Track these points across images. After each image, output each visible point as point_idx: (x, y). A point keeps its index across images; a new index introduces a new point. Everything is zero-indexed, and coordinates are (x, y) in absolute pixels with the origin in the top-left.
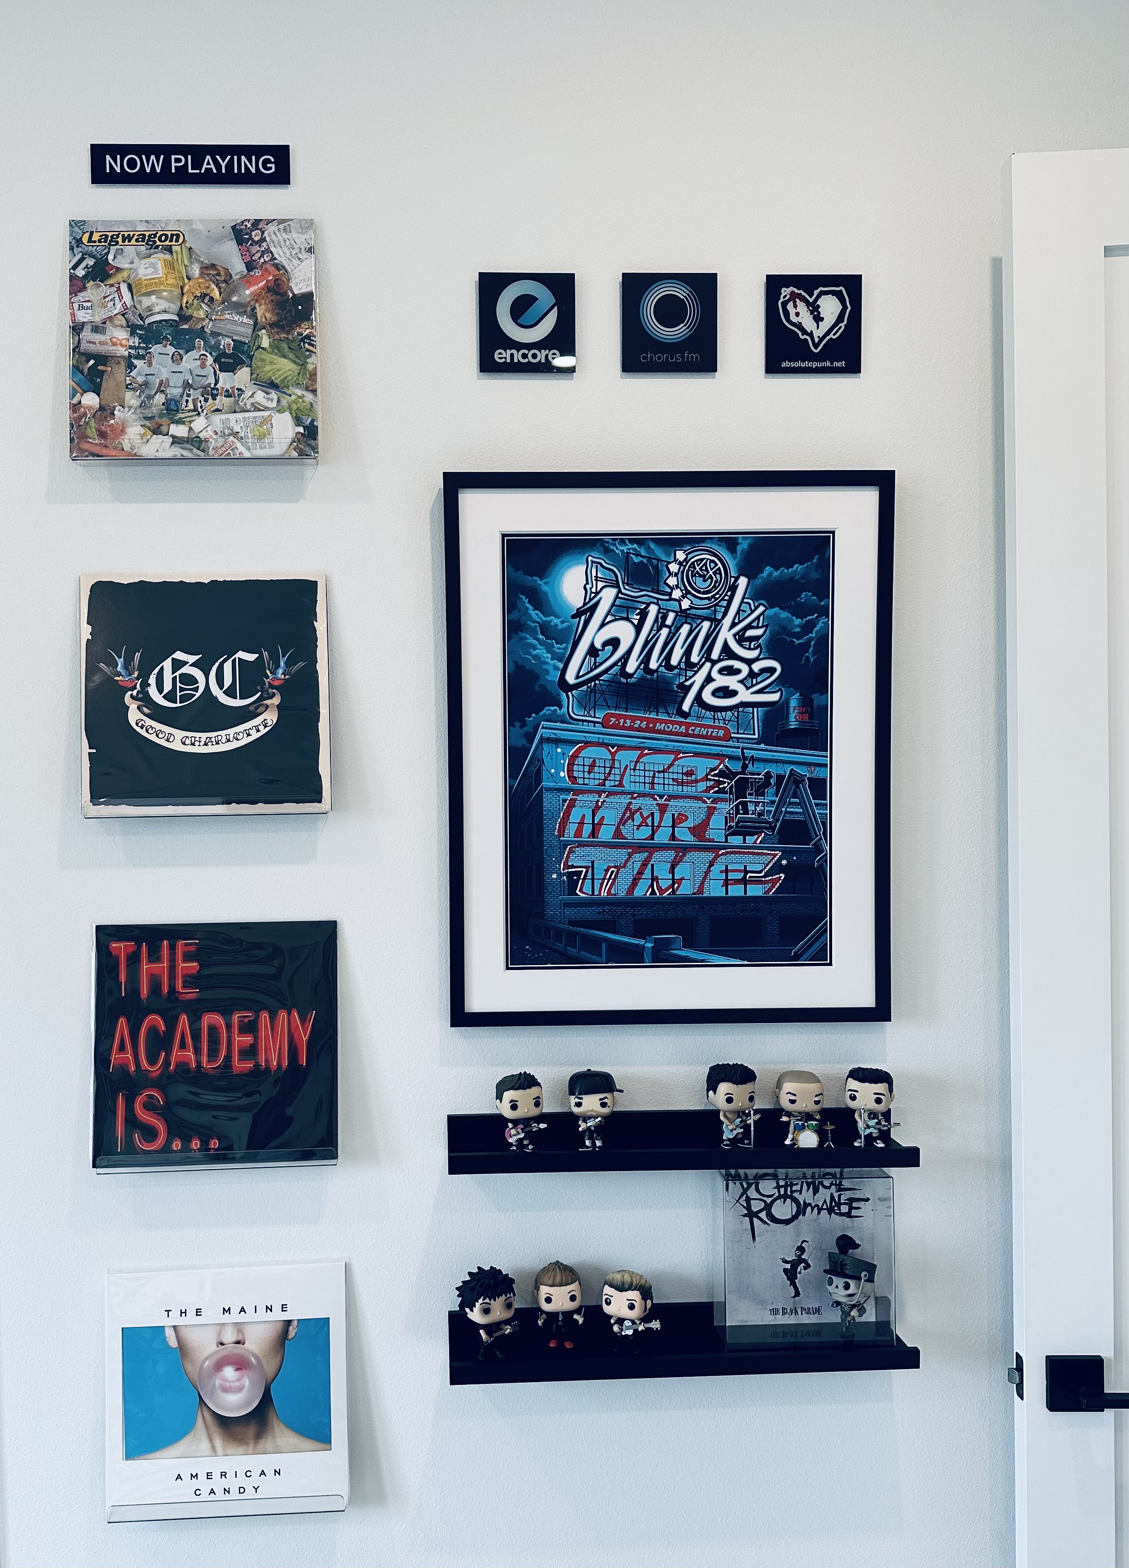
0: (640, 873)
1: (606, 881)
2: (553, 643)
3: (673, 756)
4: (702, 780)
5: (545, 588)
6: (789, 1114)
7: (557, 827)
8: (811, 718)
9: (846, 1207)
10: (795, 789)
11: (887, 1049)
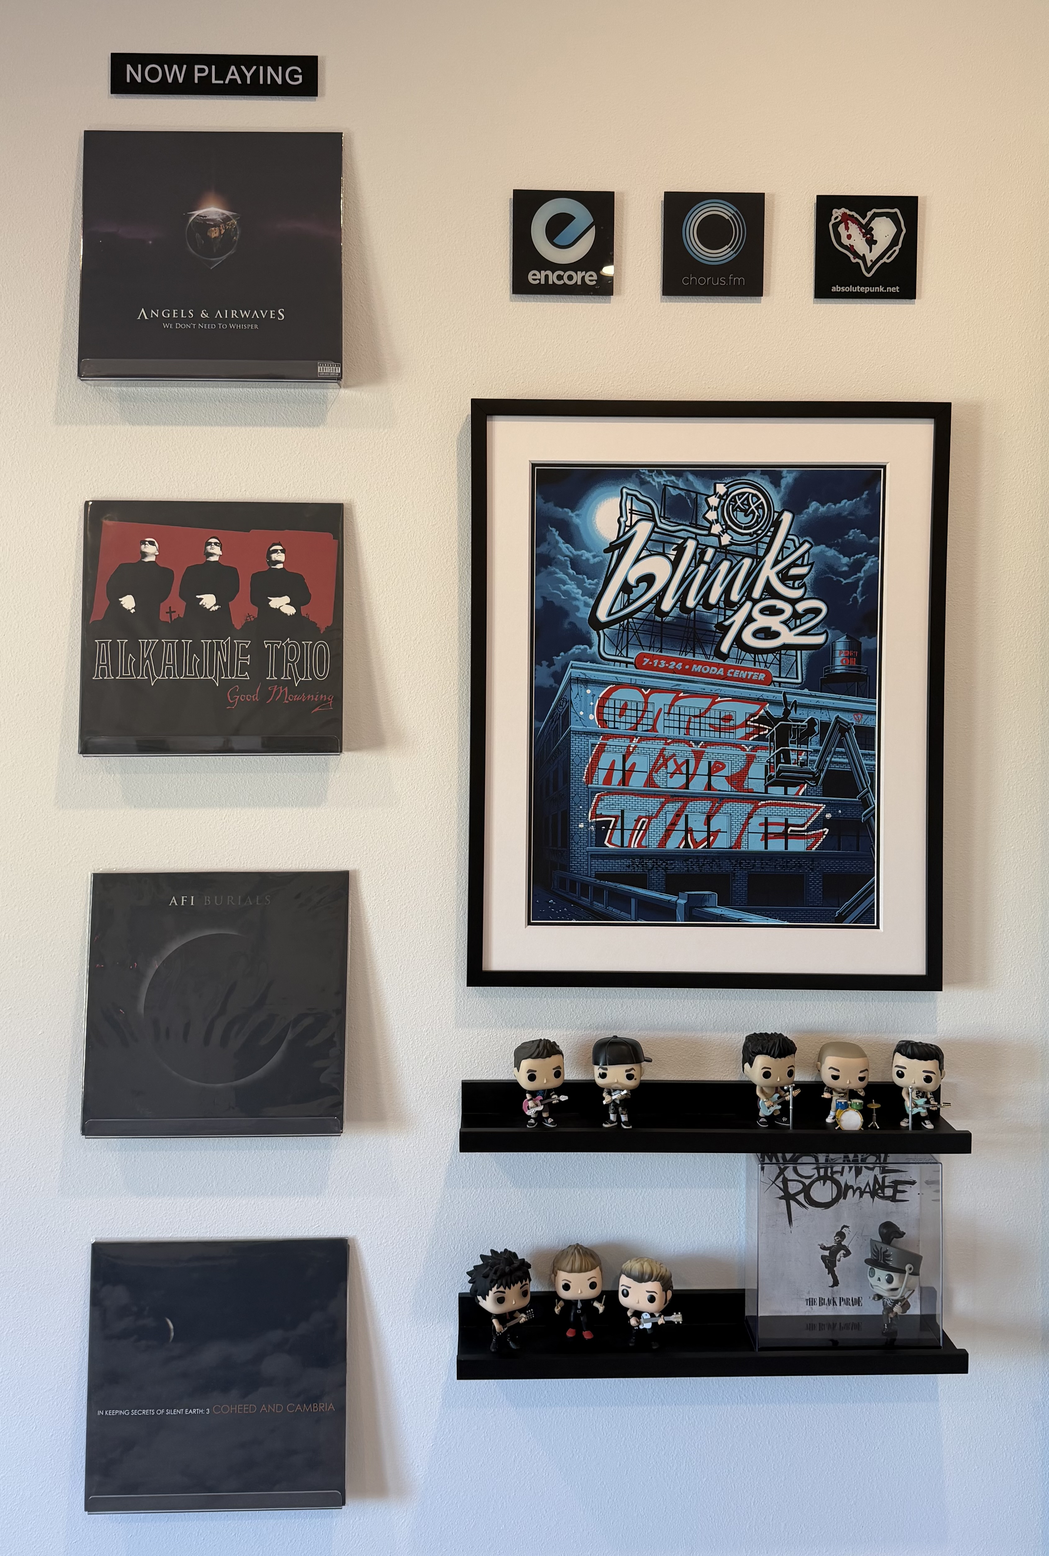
0: (674, 824)
1: (637, 832)
2: (584, 579)
3: (710, 700)
4: (741, 726)
5: (576, 520)
6: (831, 1091)
7: (585, 773)
8: (859, 662)
9: (890, 1191)
10: (841, 737)
11: (938, 1019)
